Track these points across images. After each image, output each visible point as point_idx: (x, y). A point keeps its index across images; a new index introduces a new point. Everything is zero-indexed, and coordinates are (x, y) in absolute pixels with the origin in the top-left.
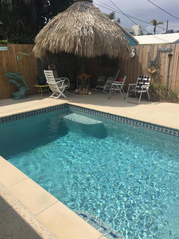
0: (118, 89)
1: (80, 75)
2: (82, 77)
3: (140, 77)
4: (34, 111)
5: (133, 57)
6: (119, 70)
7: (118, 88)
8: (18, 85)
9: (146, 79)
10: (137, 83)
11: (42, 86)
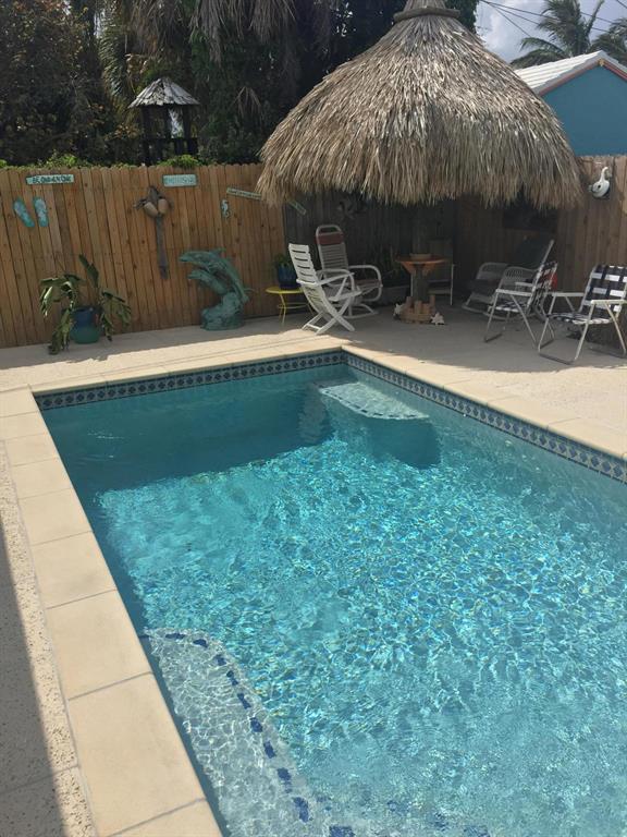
0: (515, 310)
1: (409, 259)
2: (415, 265)
3: (597, 271)
4: (234, 367)
5: (601, 195)
6: (552, 242)
7: (516, 307)
8: (218, 287)
9: (615, 278)
10: (588, 289)
11: (284, 292)
